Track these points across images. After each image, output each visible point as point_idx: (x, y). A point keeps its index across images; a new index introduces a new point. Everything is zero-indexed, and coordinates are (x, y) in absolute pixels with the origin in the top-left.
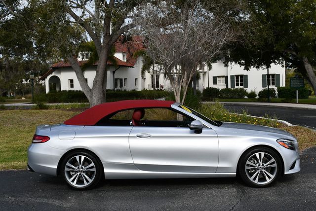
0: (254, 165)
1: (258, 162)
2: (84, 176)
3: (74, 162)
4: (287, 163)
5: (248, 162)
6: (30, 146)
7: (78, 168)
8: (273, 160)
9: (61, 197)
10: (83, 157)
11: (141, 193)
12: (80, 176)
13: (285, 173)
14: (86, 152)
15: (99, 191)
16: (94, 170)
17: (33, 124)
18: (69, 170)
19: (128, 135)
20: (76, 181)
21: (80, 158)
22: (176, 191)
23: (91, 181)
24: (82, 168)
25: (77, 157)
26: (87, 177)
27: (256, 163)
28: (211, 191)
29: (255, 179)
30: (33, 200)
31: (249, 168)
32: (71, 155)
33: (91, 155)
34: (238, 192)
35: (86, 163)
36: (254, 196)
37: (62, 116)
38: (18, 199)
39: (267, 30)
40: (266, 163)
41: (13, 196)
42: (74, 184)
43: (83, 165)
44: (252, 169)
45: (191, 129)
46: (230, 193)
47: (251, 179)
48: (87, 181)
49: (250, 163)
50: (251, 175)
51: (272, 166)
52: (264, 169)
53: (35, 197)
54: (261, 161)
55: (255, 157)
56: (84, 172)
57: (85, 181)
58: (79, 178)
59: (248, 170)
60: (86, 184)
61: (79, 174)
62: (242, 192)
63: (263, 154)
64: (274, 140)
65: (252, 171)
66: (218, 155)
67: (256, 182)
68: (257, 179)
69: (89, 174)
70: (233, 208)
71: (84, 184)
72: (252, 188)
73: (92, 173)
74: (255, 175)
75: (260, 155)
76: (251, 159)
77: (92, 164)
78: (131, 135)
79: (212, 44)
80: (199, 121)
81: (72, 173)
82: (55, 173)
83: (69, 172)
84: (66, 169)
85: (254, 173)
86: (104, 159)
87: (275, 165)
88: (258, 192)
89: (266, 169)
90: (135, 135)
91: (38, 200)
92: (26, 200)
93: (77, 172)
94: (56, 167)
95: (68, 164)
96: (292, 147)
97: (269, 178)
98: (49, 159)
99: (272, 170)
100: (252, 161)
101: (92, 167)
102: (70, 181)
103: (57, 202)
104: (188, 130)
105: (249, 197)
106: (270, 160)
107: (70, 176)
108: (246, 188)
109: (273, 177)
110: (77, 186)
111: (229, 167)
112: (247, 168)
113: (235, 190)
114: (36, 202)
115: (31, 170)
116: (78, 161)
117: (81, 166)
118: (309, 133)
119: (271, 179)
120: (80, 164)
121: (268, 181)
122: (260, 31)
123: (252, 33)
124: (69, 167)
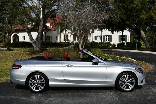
0: (123, 81)
1: (126, 79)
2: (39, 86)
3: (34, 78)
4: (140, 80)
5: (121, 79)
6: (11, 70)
7: (36, 81)
8: (133, 78)
9: (28, 96)
10: (39, 76)
11: (68, 94)
12: (37, 85)
13: (139, 85)
14: (40, 74)
15: (47, 93)
16: (44, 82)
17: (6, 58)
18: (32, 82)
19: (61, 65)
20: (35, 88)
21: (37, 76)
22: (85, 93)
23: (42, 88)
24: (38, 81)
25: (36, 76)
26: (41, 86)
27: (125, 80)
28: (102, 93)
29: (124, 88)
30: (14, 97)
31: (121, 82)
32: (32, 75)
33: (43, 75)
34: (116, 94)
35: (40, 79)
36: (124, 96)
37: (21, 54)
38: (6, 97)
39: (123, 14)
40: (129, 80)
41: (3, 95)
42: (34, 89)
43: (39, 80)
44: (123, 83)
45: (93, 62)
46: (112, 95)
47: (122, 87)
48: (41, 88)
49: (122, 80)
50: (122, 85)
51: (132, 81)
52: (129, 83)
53: (14, 96)
54: (127, 79)
55: (124, 77)
56: (39, 83)
57: (39, 88)
58: (36, 86)
59: (121, 83)
60: (40, 89)
61: (36, 84)
62: (118, 94)
63: (128, 75)
64: (134, 68)
65: (123, 84)
66: (106, 76)
67: (124, 89)
68: (125, 87)
69: (42, 84)
70: (115, 102)
71: (39, 89)
72: (122, 92)
73: (43, 84)
74: (124, 86)
75: (127, 76)
76: (122, 78)
77: (43, 80)
78: (63, 65)
79: (98, 20)
80: (97, 58)
81: (33, 84)
82: (24, 84)
83: (31, 84)
84: (30, 82)
85: (124, 84)
86: (49, 77)
87: (134, 81)
88: (126, 94)
89: (130, 83)
90: (65, 65)
91: (17, 97)
92: (10, 97)
93: (36, 83)
94: (25, 81)
95: (31, 79)
96: (141, 72)
97: (131, 87)
98: (21, 77)
99: (132, 83)
100: (123, 79)
101: (43, 81)
102: (32, 88)
103: (26, 99)
104: (92, 63)
105: (122, 97)
106: (131, 78)
107: (32, 86)
108: (120, 92)
109: (132, 86)
110: (36, 90)
111: (111, 82)
112: (120, 82)
113: (114, 93)
114: (16, 98)
115: (12, 82)
116: (36, 78)
117: (37, 80)
118: (145, 65)
119: (132, 88)
120: (37, 79)
121: (130, 89)
122: (120, 14)
123: (116, 15)
124: (31, 81)
